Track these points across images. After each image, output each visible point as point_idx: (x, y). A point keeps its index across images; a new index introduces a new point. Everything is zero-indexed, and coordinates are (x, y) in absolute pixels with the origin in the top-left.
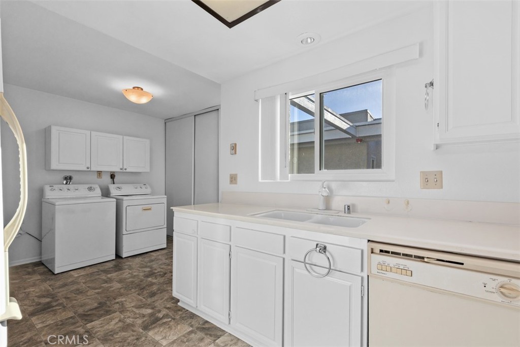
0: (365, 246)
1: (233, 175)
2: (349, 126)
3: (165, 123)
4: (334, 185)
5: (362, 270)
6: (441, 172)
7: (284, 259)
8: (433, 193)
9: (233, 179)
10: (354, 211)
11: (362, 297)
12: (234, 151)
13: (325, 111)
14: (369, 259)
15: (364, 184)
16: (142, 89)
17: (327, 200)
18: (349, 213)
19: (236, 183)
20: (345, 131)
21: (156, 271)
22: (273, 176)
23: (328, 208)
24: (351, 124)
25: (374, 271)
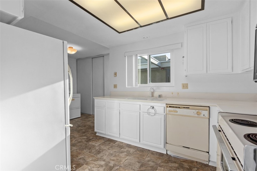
0: (165, 106)
1: (115, 85)
2: (158, 63)
3: (77, 61)
4: (154, 88)
5: (164, 113)
6: (188, 84)
7: (140, 112)
8: (186, 90)
9: (115, 86)
10: (162, 97)
11: (164, 121)
12: (115, 75)
13: (151, 58)
14: (166, 109)
15: (165, 88)
16: (72, 48)
17: (153, 93)
18: (160, 97)
19: (116, 88)
20: (156, 65)
21: (81, 125)
22: (132, 85)
23: (153, 96)
24: (159, 62)
25: (168, 112)
